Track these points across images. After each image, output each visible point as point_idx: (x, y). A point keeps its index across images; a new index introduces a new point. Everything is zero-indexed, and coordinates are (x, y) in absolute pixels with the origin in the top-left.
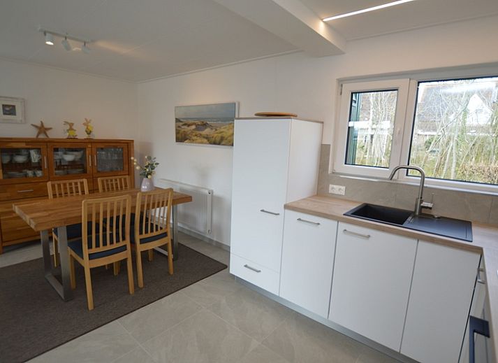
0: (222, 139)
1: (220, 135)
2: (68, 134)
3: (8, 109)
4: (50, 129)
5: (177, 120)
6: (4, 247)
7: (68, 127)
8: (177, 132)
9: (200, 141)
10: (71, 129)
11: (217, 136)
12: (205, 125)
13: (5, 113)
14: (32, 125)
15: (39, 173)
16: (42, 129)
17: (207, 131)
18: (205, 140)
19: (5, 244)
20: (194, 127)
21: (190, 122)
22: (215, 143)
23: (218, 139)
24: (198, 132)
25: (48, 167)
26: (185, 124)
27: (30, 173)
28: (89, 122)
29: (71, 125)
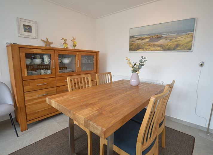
0: (177, 46)
1: (175, 43)
2: (64, 46)
3: (27, 28)
4: (52, 43)
5: (131, 37)
6: (28, 125)
7: (63, 42)
8: (131, 45)
9: (154, 49)
10: (65, 43)
11: (172, 44)
12: (159, 38)
13: (25, 30)
14: (41, 40)
15: (49, 72)
16: (47, 42)
17: (161, 42)
18: (159, 48)
19: (28, 123)
20: (147, 40)
21: (145, 37)
22: (169, 49)
23: (172, 47)
24: (151, 43)
25: (55, 67)
26: (139, 39)
27: (42, 72)
28: (75, 39)
29: (65, 40)
